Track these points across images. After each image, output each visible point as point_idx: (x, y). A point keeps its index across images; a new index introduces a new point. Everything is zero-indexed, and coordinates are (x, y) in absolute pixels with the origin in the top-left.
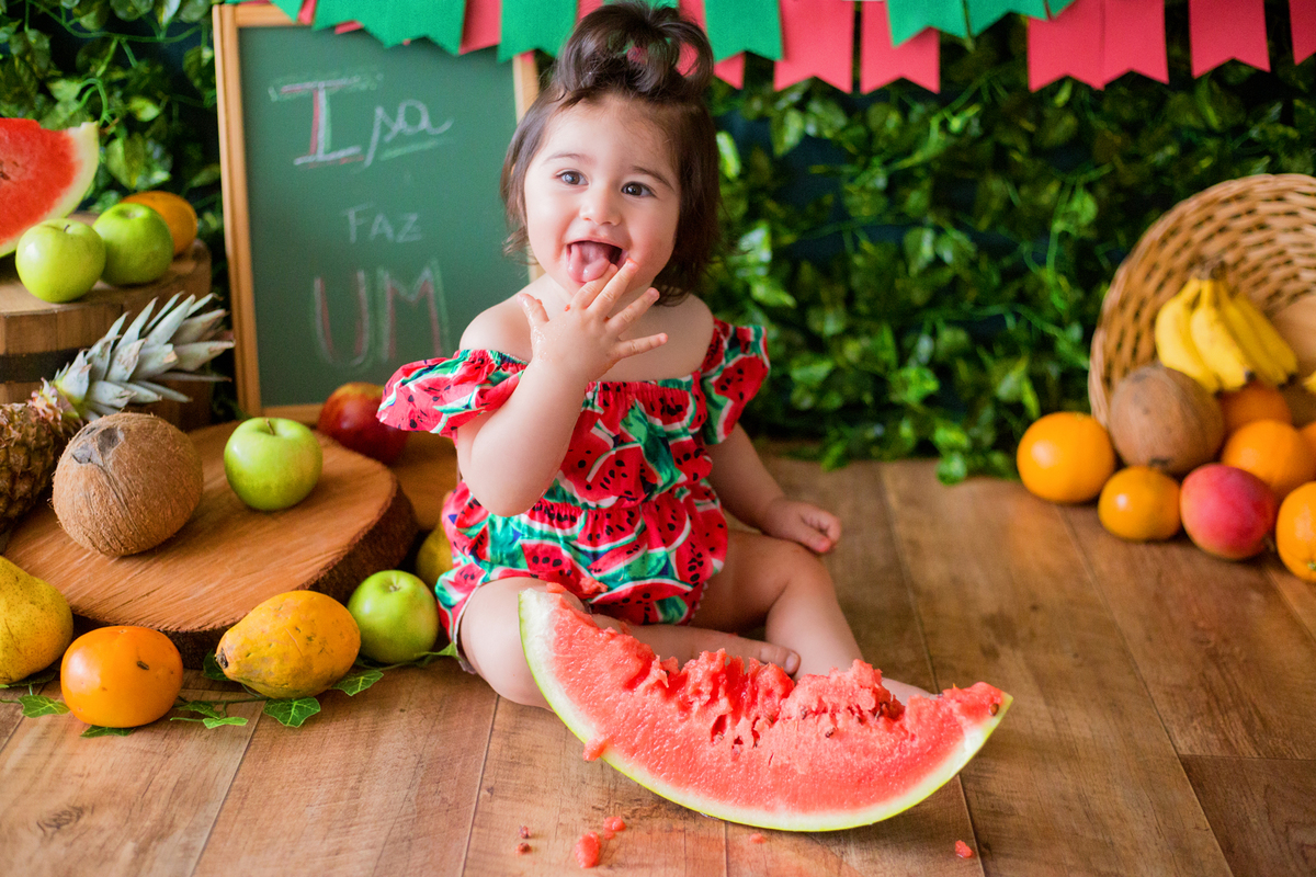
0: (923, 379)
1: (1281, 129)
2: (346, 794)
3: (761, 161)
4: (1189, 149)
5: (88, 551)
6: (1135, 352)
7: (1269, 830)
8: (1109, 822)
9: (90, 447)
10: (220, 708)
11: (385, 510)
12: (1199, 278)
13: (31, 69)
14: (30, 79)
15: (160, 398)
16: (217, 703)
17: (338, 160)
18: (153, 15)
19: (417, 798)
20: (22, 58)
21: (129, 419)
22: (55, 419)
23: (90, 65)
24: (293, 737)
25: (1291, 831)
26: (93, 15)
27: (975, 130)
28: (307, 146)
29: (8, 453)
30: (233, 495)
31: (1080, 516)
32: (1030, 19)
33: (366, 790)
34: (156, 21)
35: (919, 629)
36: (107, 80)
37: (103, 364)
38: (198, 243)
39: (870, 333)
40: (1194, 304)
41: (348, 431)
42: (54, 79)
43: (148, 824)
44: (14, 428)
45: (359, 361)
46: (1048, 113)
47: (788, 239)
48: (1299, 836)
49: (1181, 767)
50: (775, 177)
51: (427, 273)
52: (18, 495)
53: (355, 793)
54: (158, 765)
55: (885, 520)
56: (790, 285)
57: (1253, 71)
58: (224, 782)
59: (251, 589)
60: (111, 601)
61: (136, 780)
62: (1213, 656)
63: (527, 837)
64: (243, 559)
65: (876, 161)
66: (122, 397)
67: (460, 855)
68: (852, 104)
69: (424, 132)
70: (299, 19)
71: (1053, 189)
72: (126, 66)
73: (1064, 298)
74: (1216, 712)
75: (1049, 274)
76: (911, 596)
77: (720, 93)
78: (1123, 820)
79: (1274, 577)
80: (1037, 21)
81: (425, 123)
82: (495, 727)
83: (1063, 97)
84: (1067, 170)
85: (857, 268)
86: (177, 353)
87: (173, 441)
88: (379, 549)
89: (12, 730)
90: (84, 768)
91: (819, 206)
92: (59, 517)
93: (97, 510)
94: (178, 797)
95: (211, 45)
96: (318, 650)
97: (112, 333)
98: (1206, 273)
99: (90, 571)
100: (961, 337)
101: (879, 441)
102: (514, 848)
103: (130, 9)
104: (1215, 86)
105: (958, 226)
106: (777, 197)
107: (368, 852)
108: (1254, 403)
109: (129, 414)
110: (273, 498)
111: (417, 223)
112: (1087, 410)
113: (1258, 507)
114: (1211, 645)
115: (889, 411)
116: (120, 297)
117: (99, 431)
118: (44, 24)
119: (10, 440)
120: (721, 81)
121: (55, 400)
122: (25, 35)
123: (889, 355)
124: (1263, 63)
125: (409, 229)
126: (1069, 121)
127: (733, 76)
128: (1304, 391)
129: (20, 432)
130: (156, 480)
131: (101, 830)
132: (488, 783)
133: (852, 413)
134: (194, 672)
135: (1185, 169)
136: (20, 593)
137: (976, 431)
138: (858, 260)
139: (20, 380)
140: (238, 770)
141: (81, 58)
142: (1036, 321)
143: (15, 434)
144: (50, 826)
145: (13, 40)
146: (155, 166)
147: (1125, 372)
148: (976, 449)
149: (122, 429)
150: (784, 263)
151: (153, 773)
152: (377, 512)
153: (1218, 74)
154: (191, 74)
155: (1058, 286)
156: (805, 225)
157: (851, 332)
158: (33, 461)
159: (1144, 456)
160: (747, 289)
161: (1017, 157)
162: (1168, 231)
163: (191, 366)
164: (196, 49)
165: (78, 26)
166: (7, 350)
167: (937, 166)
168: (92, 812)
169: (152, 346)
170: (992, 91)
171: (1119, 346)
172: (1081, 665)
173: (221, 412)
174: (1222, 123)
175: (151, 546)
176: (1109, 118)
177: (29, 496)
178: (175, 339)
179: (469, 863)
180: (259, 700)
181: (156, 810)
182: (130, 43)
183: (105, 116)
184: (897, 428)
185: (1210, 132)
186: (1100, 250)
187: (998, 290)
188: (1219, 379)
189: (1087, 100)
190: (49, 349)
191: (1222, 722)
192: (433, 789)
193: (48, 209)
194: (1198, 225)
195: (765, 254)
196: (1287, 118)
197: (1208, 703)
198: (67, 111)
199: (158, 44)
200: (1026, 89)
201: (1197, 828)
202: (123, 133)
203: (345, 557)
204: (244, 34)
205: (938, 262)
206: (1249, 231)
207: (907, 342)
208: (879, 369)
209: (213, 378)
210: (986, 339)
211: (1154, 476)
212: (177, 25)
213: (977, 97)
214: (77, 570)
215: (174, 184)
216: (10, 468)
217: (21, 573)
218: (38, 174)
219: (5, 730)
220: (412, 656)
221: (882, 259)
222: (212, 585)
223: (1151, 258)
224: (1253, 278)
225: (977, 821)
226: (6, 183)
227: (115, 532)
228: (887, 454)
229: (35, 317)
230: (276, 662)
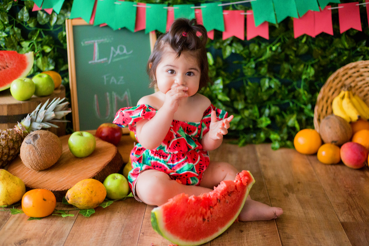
0: (266, 120)
1: (366, 48)
2: (102, 235)
3: (220, 60)
4: (340, 54)
5: (30, 169)
6: (326, 112)
7: (367, 242)
8: (320, 240)
9: (30, 140)
10: (67, 212)
11: (114, 157)
12: (344, 90)
13: (16, 39)
14: (15, 41)
15: (50, 127)
16: (66, 211)
17: (101, 62)
18: (49, 23)
19: (122, 236)
20: (13, 35)
21: (41, 132)
22: (21, 133)
23: (32, 37)
24: (87, 220)
26: (32, 23)
27: (279, 50)
28: (92, 58)
29: (8, 142)
30: (71, 154)
31: (312, 158)
32: (294, 18)
33: (107, 234)
35: (266, 189)
36: (37, 41)
37: (34, 117)
38: (61, 85)
39: (251, 108)
40: (343, 98)
41: (104, 137)
42: (22, 41)
43: (45, 243)
44: (10, 135)
45: (107, 117)
46: (300, 45)
47: (227, 82)
49: (341, 225)
50: (224, 65)
51: (126, 93)
52: (11, 154)
53: (104, 234)
54: (48, 228)
55: (256, 160)
56: (229, 95)
57: (357, 31)
58: (67, 232)
59: (76, 179)
60: (36, 183)
61: (42, 231)
62: (350, 195)
64: (74, 171)
65: (252, 60)
66: (40, 127)
68: (245, 43)
69: (125, 54)
70: (90, 23)
71: (302, 66)
72: (42, 37)
73: (306, 97)
74: (351, 210)
75: (301, 91)
76: (264, 180)
78: (324, 239)
79: (367, 173)
80: (296, 19)
81: (125, 51)
82: (145, 216)
83: (304, 40)
84: (306, 61)
85: (247, 90)
86: (55, 114)
87: (54, 138)
88: (112, 168)
89: (8, 219)
90: (28, 228)
91: (236, 73)
92: (22, 160)
93: (32, 157)
94: (54, 236)
95: (65, 31)
96: (94, 195)
97: (37, 109)
98: (346, 89)
99: (31, 175)
100: (277, 109)
101: (255, 138)
103: (43, 21)
104: (347, 36)
105: (275, 77)
106: (225, 70)
108: (360, 125)
109: (41, 131)
110: (82, 154)
111: (123, 79)
112: (313, 128)
113: (362, 153)
114: (349, 192)
115: (257, 130)
116: (40, 99)
117: (33, 135)
118: (19, 26)
119: (9, 139)
121: (21, 128)
122: (14, 29)
123: (257, 114)
124: (360, 29)
125: (121, 81)
126: (306, 47)
127: (211, 36)
129: (11, 136)
130: (49, 149)
131: (32, 245)
132: (142, 231)
133: (247, 131)
134: (60, 203)
135: (339, 60)
136: (10, 180)
137: (282, 135)
138: (248, 88)
139: (12, 122)
140: (71, 229)
141: (29, 36)
142: (299, 104)
143: (10, 137)
144: (18, 244)
145: (11, 30)
146: (50, 65)
147: (324, 117)
148: (282, 140)
149: (39, 135)
150: (227, 89)
151: (47, 230)
152: (111, 157)
153: (347, 32)
154: (60, 39)
155: (304, 94)
156: (232, 78)
157: (246, 108)
158: (15, 145)
159: (330, 140)
160: (216, 96)
161: (291, 57)
162: (334, 78)
163: (59, 118)
164: (61, 32)
165: (28, 26)
166: (8, 114)
167: (269, 61)
168: (30, 240)
169: (48, 112)
170: (284, 39)
171: (322, 110)
172: (312, 198)
173: (68, 132)
174: (349, 47)
175: (48, 167)
176: (317, 46)
177: (14, 154)
178: (55, 110)
180: (78, 210)
181: (48, 240)
182: (43, 31)
183: (36, 51)
184: (260, 135)
185: (346, 49)
186: (316, 83)
187: (287, 95)
188: (350, 118)
189: (311, 40)
190: (20, 114)
191: (353, 212)
192: (127, 233)
193: (20, 76)
194: (343, 75)
195: (221, 86)
196: (368, 44)
197: (349, 208)
198: (26, 50)
199: (51, 31)
200: (294, 38)
201: (346, 241)
202: (41, 56)
203: (102, 170)
204: (74, 27)
205: (270, 88)
206: (358, 77)
207: (262, 110)
208: (254, 118)
209: (66, 121)
210: (284, 109)
211: (333, 146)
212: (56, 26)
213: (279, 41)
214: (27, 175)
215: (56, 70)
216: (8, 147)
217: (11, 175)
218: (17, 66)
219: (6, 218)
220: (121, 197)
221: (254, 87)
222: (65, 178)
223: (330, 85)
224: (360, 90)
225: (282, 240)
226: (8, 69)
227: (38, 163)
228: (257, 142)
229: (15, 105)
230: (82, 199)
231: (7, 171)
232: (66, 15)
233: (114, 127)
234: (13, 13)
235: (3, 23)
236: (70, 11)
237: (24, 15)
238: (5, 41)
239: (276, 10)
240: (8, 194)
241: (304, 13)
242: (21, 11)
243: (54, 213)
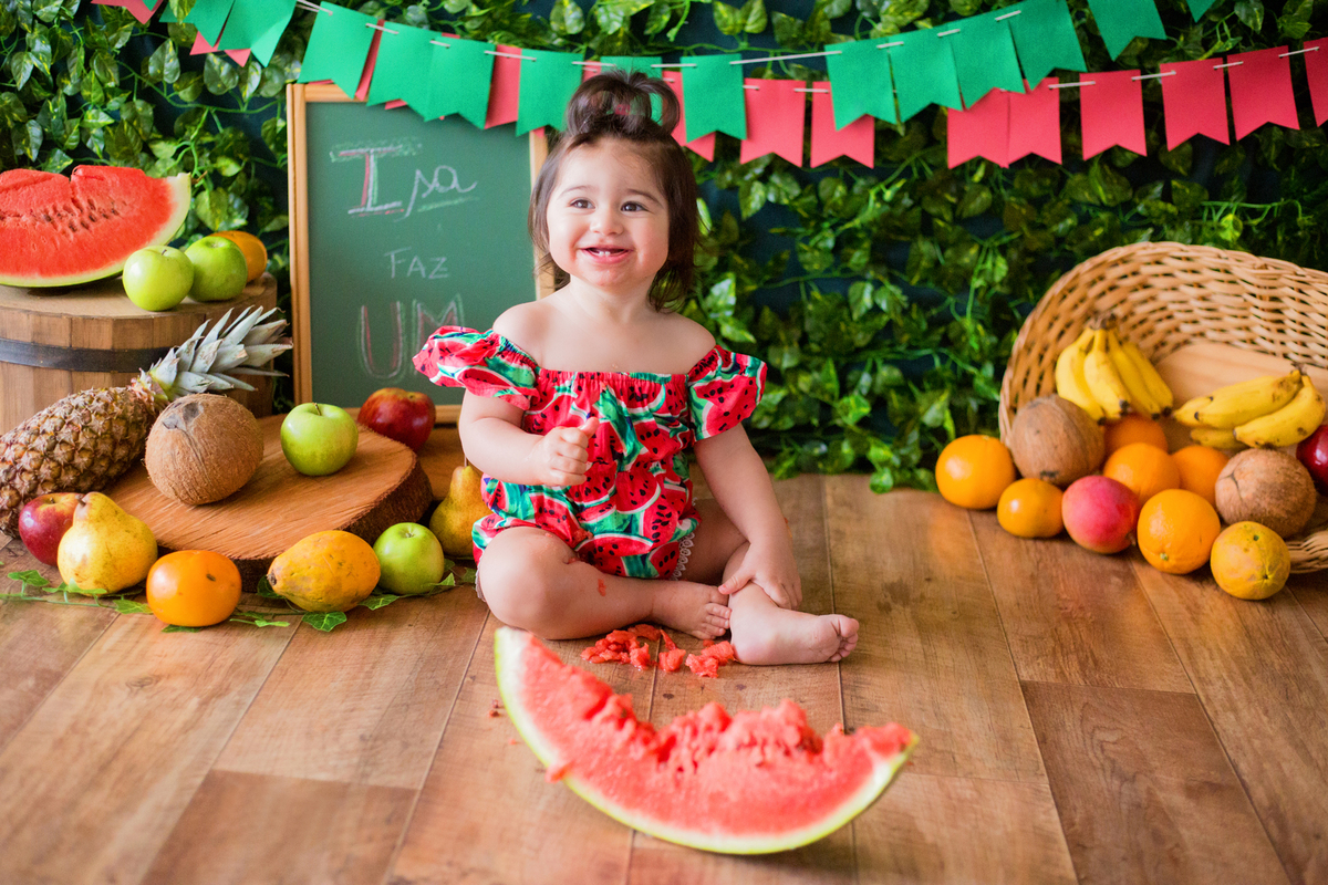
0: (859, 404)
1: (1161, 205)
2: (362, 675)
3: (732, 223)
4: (1085, 220)
5: (172, 500)
6: (1038, 387)
7: (1080, 733)
8: (952, 719)
9: (177, 417)
10: (270, 618)
11: (406, 478)
12: (1091, 328)
13: (137, 132)
14: (136, 139)
15: (233, 386)
16: (267, 615)
17: (383, 211)
18: (237, 91)
19: (416, 680)
20: (130, 123)
21: (207, 398)
22: (149, 401)
23: (185, 130)
24: (323, 638)
25: (1097, 732)
26: (189, 89)
27: (907, 201)
28: (358, 199)
29: (111, 424)
30: (288, 464)
31: (985, 518)
32: (947, 108)
33: (377, 674)
34: (240, 95)
36: (199, 142)
37: (188, 359)
38: (266, 274)
39: (819, 368)
40: (1088, 350)
41: (382, 425)
42: (156, 140)
43: (210, 687)
44: (117, 405)
45: (395, 374)
46: (967, 188)
47: (751, 288)
48: (1100, 735)
49: (1020, 688)
50: (742, 237)
51: (452, 305)
53: (369, 675)
54: (219, 652)
55: (820, 516)
56: (752, 327)
58: (269, 665)
59: (296, 531)
60: (188, 536)
61: (202, 660)
62: (1068, 618)
63: (497, 707)
64: (292, 509)
65: (826, 225)
66: (202, 384)
67: (445, 716)
68: (805, 176)
69: (454, 191)
70: (355, 97)
71: (973, 251)
72: (214, 132)
73: (979, 343)
74: (1059, 655)
75: (968, 323)
76: (829, 568)
77: (697, 167)
78: (963, 718)
79: (1136, 567)
80: (956, 111)
81: (455, 184)
83: (979, 174)
84: (984, 237)
85: (810, 314)
86: (247, 352)
87: (242, 416)
88: (400, 508)
89: (107, 626)
90: (163, 651)
91: (778, 261)
92: (150, 473)
93: (180, 466)
94: (233, 671)
95: (284, 117)
96: (347, 573)
97: (197, 335)
98: (1098, 324)
99: (172, 515)
100: (896, 373)
101: (823, 457)
102: (486, 713)
103: (219, 86)
104: (1106, 167)
105: (894, 281)
106: (743, 254)
107: (376, 711)
108: (1133, 429)
109: (208, 394)
110: (318, 465)
111: (445, 264)
112: (997, 436)
113: (1122, 509)
114: (1069, 611)
115: (832, 432)
116: (205, 309)
117: (183, 406)
118: (148, 95)
119: (113, 414)
120: (698, 156)
121: (149, 385)
122: (133, 104)
123: (833, 386)
124: (1141, 150)
125: (440, 269)
126: (985, 195)
127: (707, 152)
128: (1174, 420)
129: (121, 408)
130: (227, 444)
131: (174, 690)
132: (473, 674)
133: (802, 433)
134: (251, 593)
135: (1082, 238)
136: (118, 524)
137: (904, 451)
138: (810, 307)
139: (122, 370)
141: (178, 125)
142: (958, 362)
143: (117, 410)
144: (136, 686)
145: (124, 108)
146: (235, 214)
147: (1029, 402)
148: (905, 463)
149: (202, 404)
150: (747, 307)
151: (214, 657)
152: (399, 479)
153: (1108, 156)
154: (267, 141)
155: (977, 332)
156: (767, 277)
157: (803, 367)
158: (130, 433)
159: (1036, 470)
160: (717, 328)
161: (941, 223)
162: (1065, 288)
163: (258, 363)
164: (273, 119)
165: (176, 98)
166: (113, 346)
167: (875, 230)
168: (168, 679)
169: (227, 346)
170: (921, 171)
171: (1025, 381)
172: (956, 620)
173: (280, 406)
174: (1112, 200)
175: (221, 497)
176: (1017, 194)
177: (126, 459)
178: (246, 341)
179: (451, 721)
180: (300, 613)
181: (217, 679)
182: (216, 112)
183: (196, 171)
184: (839, 448)
185: (1103, 207)
186: (1012, 304)
187: (926, 334)
188: (1103, 410)
189: (998, 178)
190: (146, 347)
191: (1061, 661)
192: (429, 675)
193: (149, 240)
194: (1093, 283)
195: (732, 300)
196: (1167, 196)
197: (1054, 649)
199: (242, 114)
200: (947, 169)
201: (1021, 726)
202: (210, 186)
203: (372, 510)
204: (309, 106)
205: (876, 310)
206: (1135, 290)
207: (851, 377)
208: (826, 398)
209: (275, 374)
210: (916, 376)
211: (1043, 485)
212: (257, 100)
213: (907, 173)
214: (162, 515)
215: (251, 228)
216: (112, 437)
217: (120, 509)
218: (141, 212)
219: (102, 625)
220: (422, 588)
221: (829, 306)
222: (267, 528)
223: (1052, 310)
224: (1142, 329)
225: (847, 713)
226: (116, 218)
227: (193, 484)
228: (829, 469)
229: (137, 321)
230: (313, 581)
231: (109, 499)
232: (287, 69)
233: (411, 400)
234: (132, 58)
235: (102, 84)
236: (302, 61)
237: (164, 64)
238: (106, 138)
239: (897, 86)
240: (111, 562)
241: (980, 95)
242: (158, 52)
243: (236, 616)
